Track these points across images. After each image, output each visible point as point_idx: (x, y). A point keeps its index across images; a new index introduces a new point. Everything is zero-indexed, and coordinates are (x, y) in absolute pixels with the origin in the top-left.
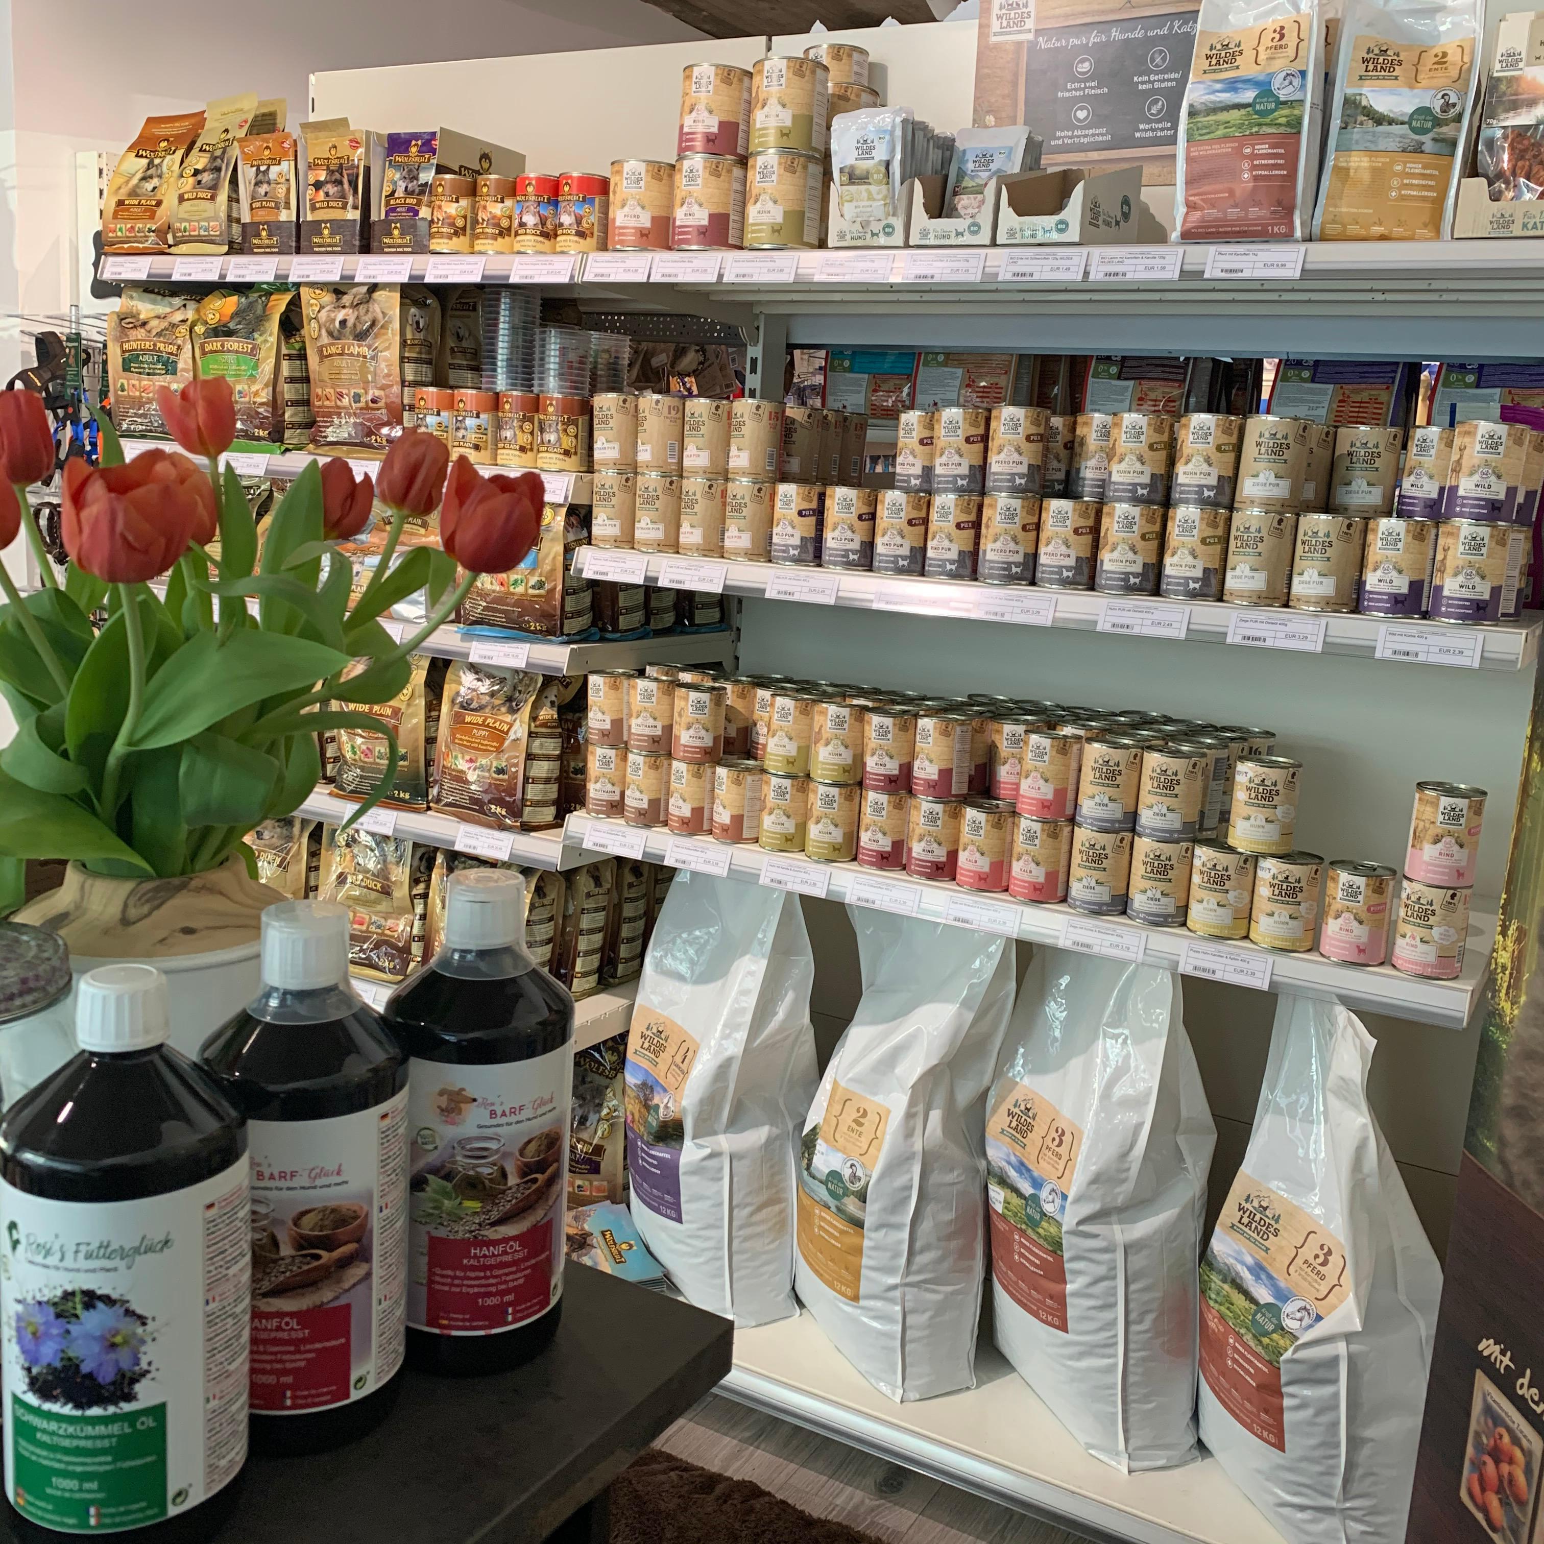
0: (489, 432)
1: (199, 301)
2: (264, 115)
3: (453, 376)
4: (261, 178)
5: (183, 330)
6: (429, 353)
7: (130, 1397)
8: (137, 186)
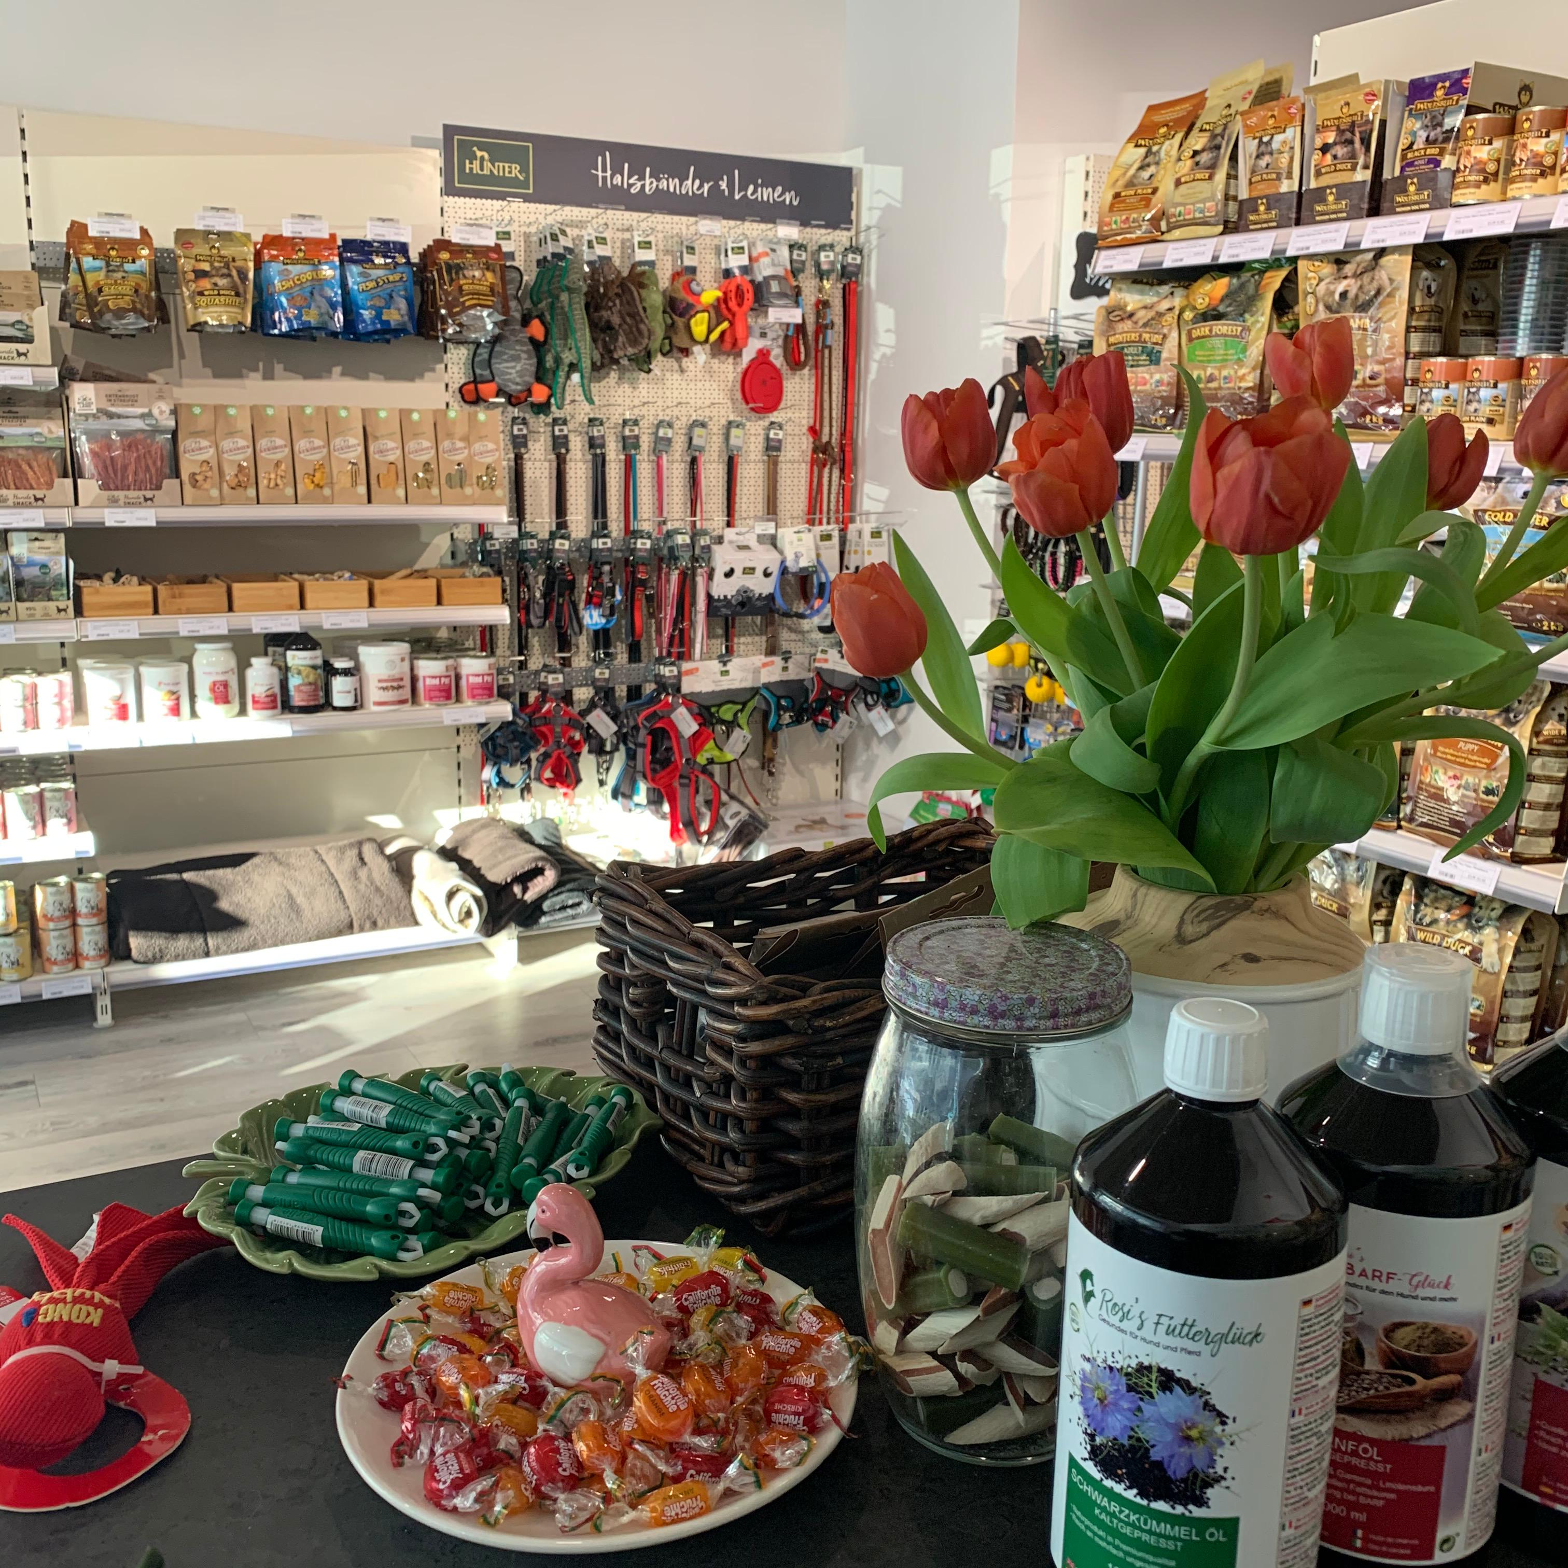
0: (1508, 404)
1: (1186, 287)
2: (1268, 84)
3: (1464, 344)
4: (1264, 149)
5: (1170, 318)
6: (1440, 320)
7: (1201, 1502)
8: (1134, 176)
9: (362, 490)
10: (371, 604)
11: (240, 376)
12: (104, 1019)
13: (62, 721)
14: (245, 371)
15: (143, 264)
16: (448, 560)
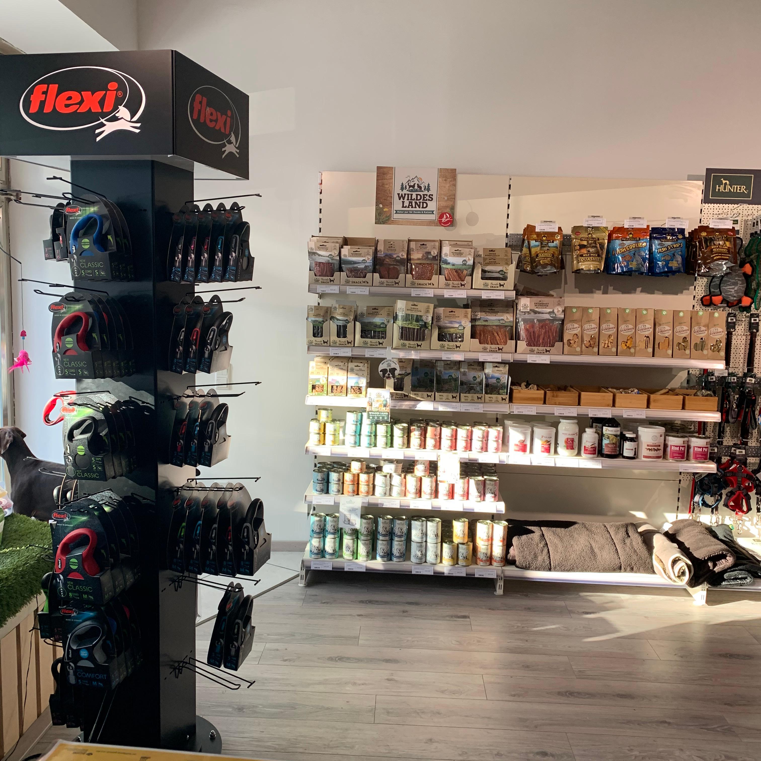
9: (650, 350)
10: (648, 407)
11: (592, 292)
12: (499, 591)
13: (497, 449)
14: (594, 290)
15: (557, 243)
16: (685, 385)
